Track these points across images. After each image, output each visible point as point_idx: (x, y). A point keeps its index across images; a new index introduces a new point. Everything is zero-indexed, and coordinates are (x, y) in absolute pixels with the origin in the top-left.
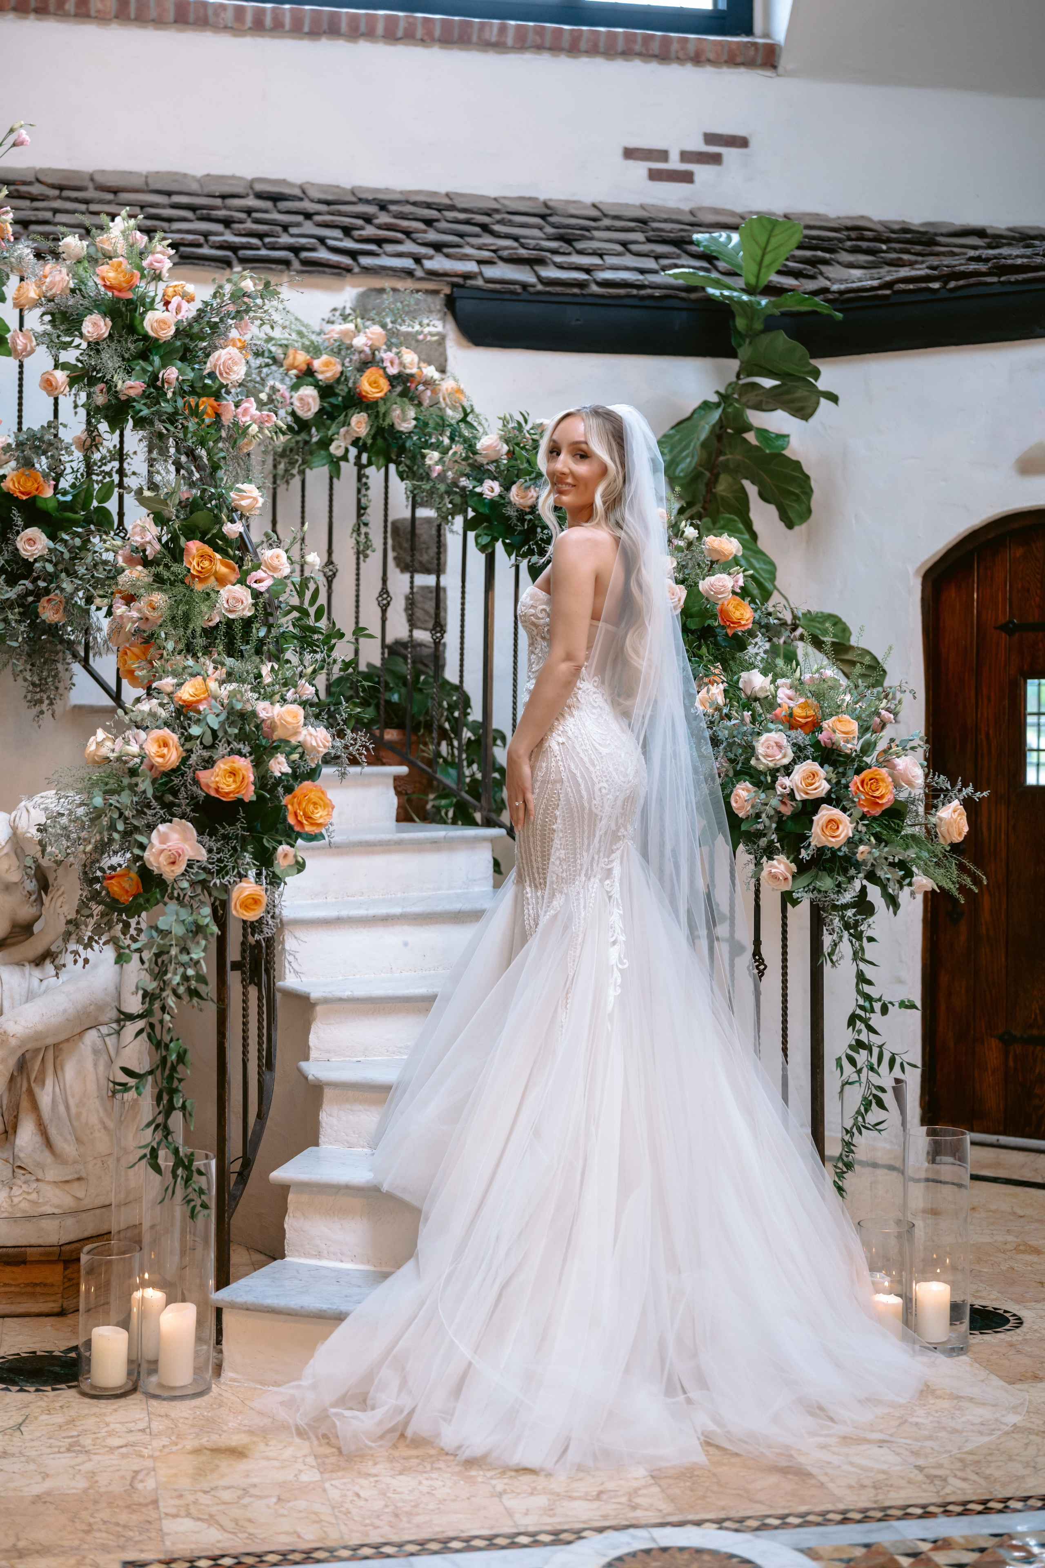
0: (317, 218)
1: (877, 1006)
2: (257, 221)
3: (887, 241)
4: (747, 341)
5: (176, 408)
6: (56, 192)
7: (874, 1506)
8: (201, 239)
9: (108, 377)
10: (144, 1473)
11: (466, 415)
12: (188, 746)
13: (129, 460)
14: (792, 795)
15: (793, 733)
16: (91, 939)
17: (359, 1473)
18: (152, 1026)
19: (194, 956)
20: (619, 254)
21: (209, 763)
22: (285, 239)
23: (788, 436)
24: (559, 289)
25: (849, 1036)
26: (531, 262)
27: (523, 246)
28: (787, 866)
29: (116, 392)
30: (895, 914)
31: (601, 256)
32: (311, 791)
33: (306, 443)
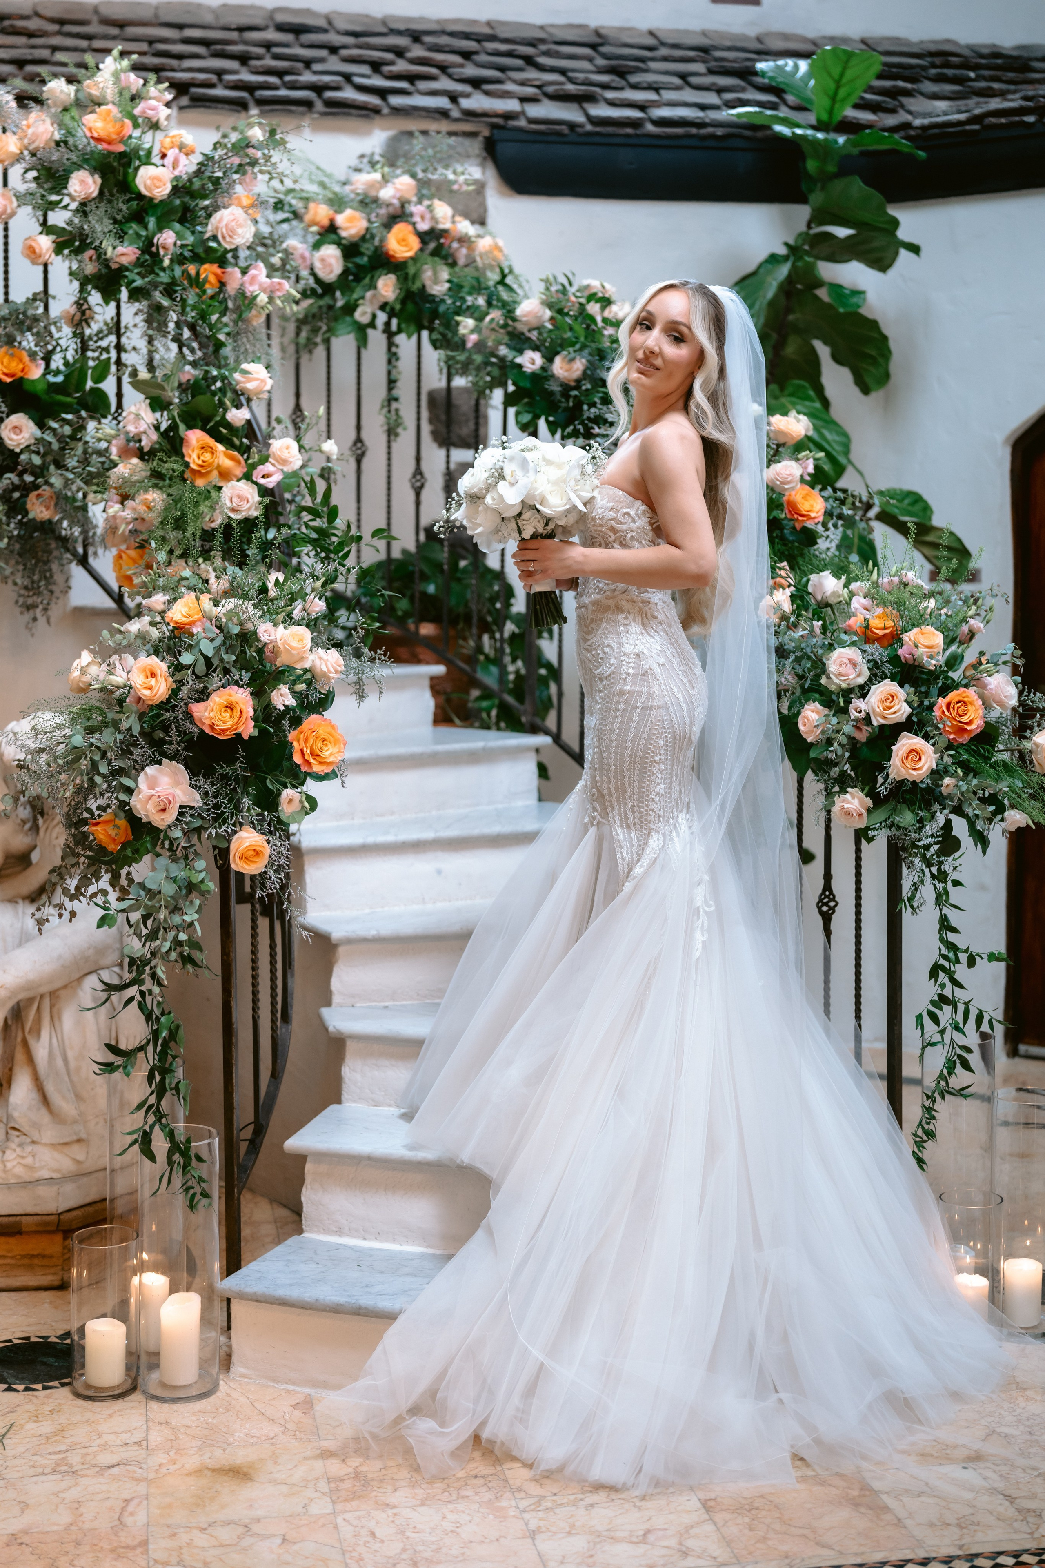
0: (344, 52)
1: (963, 957)
2: (277, 57)
3: (975, 68)
4: (819, 185)
5: (173, 278)
6: (55, 27)
7: (960, 1553)
8: (213, 78)
9: (97, 243)
10: (136, 1501)
11: (504, 276)
12: (179, 676)
13: (128, 334)
14: (867, 720)
15: (867, 647)
16: (77, 888)
17: (376, 1503)
18: (142, 994)
19: (188, 919)
20: (678, 88)
21: (203, 695)
22: (307, 77)
23: (863, 292)
24: (610, 130)
25: (930, 990)
26: (580, 99)
27: (571, 81)
28: (861, 803)
29: (106, 260)
30: (984, 853)
31: (657, 90)
32: (319, 725)
33: (330, 307)
